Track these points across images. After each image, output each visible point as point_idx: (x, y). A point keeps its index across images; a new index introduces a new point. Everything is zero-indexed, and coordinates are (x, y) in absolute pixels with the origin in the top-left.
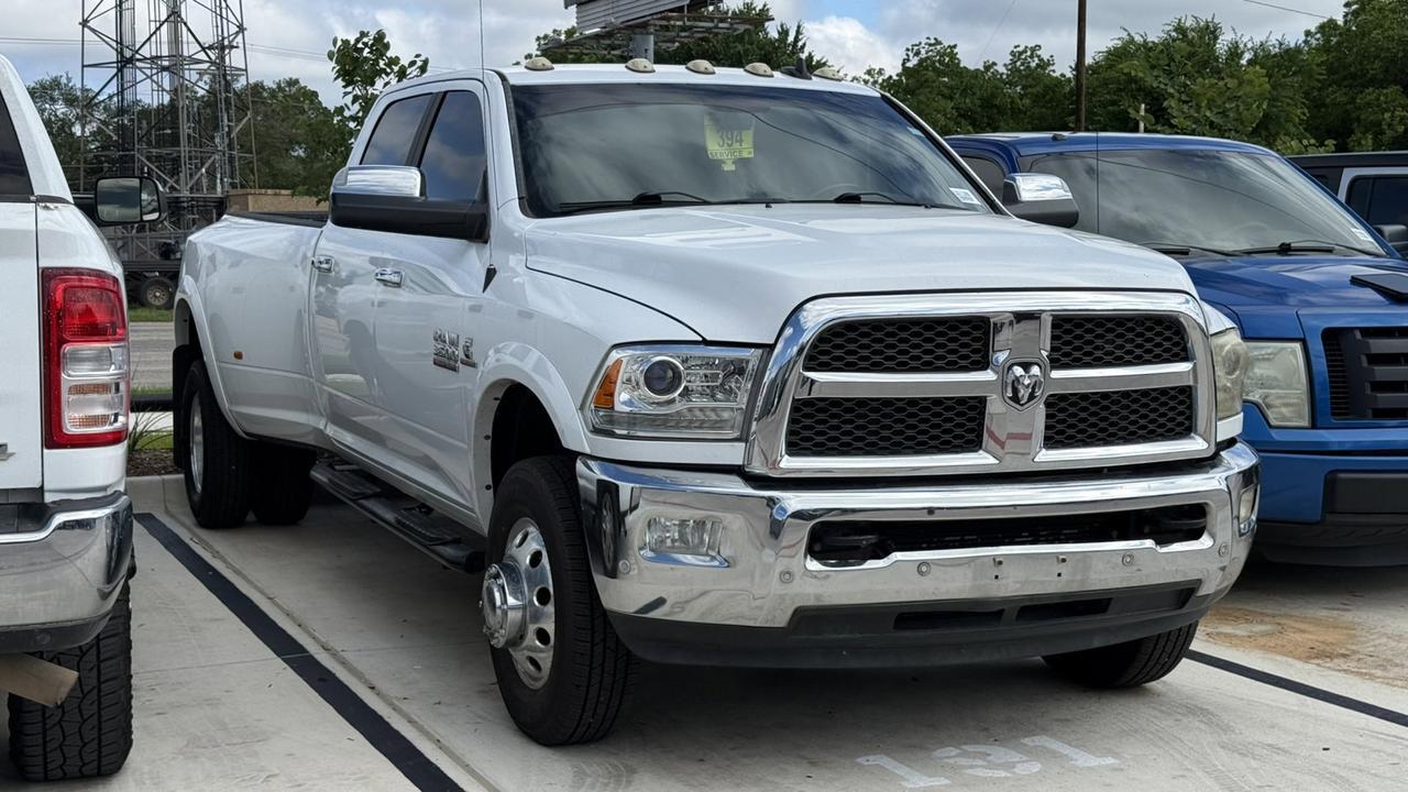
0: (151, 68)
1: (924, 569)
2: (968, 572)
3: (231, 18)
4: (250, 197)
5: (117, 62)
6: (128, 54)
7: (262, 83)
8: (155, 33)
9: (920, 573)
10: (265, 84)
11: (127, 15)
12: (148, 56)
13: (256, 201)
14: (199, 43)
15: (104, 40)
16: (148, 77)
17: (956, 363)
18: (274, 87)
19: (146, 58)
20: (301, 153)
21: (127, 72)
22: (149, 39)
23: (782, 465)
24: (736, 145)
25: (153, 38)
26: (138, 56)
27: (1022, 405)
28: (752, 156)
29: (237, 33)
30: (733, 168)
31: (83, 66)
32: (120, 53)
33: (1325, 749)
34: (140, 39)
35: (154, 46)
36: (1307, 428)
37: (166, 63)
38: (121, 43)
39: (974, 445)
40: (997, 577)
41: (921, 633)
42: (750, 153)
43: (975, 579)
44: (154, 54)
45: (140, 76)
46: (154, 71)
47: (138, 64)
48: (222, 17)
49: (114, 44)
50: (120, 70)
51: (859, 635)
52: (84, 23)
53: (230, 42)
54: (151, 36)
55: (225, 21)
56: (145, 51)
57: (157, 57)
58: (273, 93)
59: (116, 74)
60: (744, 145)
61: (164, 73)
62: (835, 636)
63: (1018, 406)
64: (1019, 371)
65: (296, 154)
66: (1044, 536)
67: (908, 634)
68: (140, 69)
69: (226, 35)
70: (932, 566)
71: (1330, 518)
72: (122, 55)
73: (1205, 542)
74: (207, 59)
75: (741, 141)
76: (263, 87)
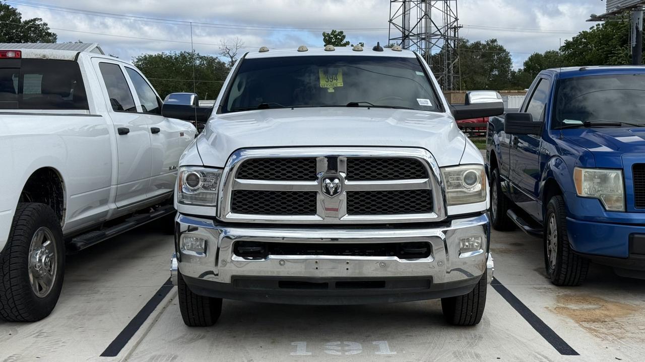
0: (417, 39)
1: (282, 263)
2: (303, 266)
3: (452, 14)
4: (452, 94)
5: (402, 37)
6: (407, 33)
7: (480, 42)
8: (419, 21)
9: (280, 264)
10: (481, 42)
11: (407, 16)
12: (416, 34)
13: (455, 96)
14: (436, 27)
15: (397, 28)
16: (415, 43)
17: (291, 177)
18: (485, 43)
19: (415, 35)
20: (497, 73)
21: (406, 41)
22: (417, 24)
23: (227, 217)
24: (335, 81)
25: (419, 24)
26: (411, 34)
27: (331, 195)
28: (342, 85)
29: (454, 22)
30: (333, 91)
31: (389, 40)
32: (404, 33)
33: (498, 358)
34: (412, 26)
35: (419, 29)
36: (623, 212)
37: (423, 37)
38: (404, 28)
39: (313, 212)
40: (317, 268)
41: (292, 290)
42: (341, 84)
43: (305, 269)
44: (419, 33)
45: (411, 43)
46: (419, 40)
47: (411, 37)
48: (447, 14)
49: (401, 29)
50: (403, 41)
51: (264, 289)
52: (390, 21)
53: (451, 26)
54: (418, 23)
55: (449, 16)
56: (415, 32)
57: (420, 34)
58: (484, 46)
59: (402, 43)
60: (338, 81)
61: (423, 41)
62: (253, 289)
63: (330, 196)
64: (328, 181)
65: (494, 73)
66: (357, 252)
67: (285, 290)
68: (411, 40)
69: (449, 22)
70: (286, 262)
71: (632, 256)
72: (404, 34)
73: (429, 260)
74: (440, 34)
75: (337, 80)
76: (480, 44)
